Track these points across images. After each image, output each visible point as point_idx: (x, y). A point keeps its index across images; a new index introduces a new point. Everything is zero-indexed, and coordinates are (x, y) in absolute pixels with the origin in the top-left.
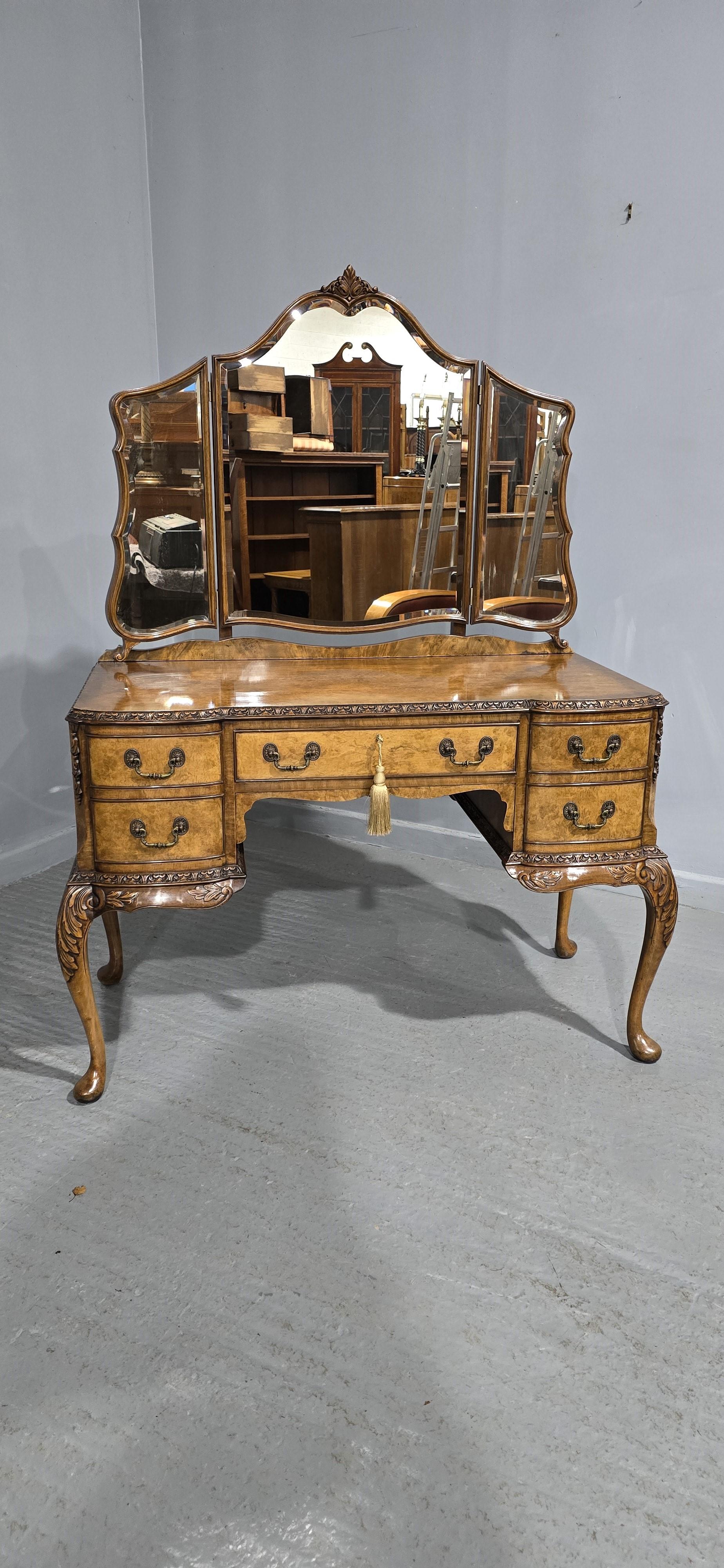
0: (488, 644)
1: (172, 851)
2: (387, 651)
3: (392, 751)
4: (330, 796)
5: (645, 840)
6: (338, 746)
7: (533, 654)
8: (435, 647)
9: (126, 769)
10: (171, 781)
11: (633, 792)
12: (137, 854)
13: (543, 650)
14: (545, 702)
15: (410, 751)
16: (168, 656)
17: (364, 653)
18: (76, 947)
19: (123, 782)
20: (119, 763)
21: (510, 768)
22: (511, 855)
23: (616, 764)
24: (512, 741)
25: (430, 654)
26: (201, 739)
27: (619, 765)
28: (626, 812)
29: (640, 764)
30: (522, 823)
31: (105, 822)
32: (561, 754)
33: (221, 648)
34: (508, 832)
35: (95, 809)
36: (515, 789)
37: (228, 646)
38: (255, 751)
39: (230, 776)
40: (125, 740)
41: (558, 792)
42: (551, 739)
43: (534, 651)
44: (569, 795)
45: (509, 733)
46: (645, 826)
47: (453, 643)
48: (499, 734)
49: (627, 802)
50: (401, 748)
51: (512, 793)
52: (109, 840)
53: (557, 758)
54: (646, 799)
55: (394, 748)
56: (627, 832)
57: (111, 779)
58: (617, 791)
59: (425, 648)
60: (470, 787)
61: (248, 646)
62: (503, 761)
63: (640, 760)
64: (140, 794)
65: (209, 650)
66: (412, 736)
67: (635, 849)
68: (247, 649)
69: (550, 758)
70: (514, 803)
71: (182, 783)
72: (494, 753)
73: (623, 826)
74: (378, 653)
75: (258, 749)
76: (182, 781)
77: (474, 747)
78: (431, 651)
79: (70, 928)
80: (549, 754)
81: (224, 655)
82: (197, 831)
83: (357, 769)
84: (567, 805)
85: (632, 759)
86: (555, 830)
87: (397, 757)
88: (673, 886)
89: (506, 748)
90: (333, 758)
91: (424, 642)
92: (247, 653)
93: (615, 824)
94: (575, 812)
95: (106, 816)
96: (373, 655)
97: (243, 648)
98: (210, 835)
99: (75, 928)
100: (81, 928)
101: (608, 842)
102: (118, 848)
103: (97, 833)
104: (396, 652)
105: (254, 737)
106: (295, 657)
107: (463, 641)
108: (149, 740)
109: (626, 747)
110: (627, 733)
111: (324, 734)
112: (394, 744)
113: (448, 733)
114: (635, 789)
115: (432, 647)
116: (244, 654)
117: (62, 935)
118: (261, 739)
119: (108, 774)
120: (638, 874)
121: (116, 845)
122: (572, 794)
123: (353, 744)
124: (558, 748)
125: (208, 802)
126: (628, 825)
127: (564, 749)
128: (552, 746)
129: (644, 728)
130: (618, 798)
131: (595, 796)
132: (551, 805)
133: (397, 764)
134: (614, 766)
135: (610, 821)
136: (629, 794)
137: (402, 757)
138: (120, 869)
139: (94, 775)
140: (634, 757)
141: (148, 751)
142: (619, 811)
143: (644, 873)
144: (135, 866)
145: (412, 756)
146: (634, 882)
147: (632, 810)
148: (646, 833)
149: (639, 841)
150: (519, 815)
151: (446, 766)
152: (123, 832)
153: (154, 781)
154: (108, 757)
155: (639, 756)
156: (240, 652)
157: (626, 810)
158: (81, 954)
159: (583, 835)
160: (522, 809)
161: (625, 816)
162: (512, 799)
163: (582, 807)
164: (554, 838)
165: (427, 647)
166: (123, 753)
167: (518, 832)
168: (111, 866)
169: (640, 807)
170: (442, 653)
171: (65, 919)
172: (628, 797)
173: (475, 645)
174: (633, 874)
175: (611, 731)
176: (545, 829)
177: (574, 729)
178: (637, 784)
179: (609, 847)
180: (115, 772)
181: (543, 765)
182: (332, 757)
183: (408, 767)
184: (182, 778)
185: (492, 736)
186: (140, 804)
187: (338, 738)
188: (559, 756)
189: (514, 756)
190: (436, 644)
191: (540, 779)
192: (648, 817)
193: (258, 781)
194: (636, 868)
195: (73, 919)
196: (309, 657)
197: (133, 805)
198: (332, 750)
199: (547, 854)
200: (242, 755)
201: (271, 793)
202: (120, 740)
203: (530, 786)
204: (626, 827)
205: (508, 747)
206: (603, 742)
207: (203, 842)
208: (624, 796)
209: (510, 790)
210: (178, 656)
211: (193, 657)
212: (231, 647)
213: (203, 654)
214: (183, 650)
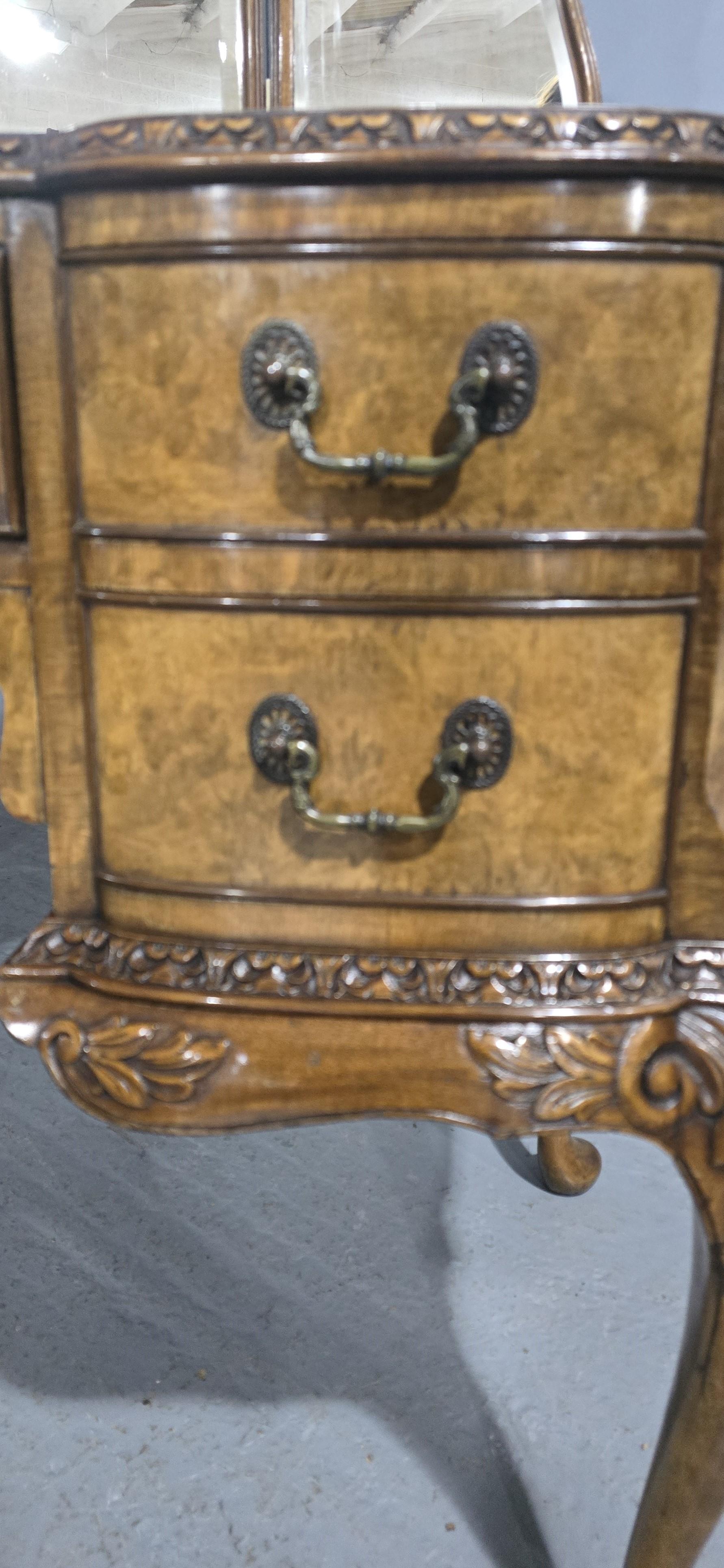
5: (688, 912)
11: (616, 662)
23: (514, 497)
28: (572, 761)
29: (651, 510)
30: (79, 785)
32: (213, 433)
34: (22, 822)
41: (217, 638)
42: (153, 342)
44: (272, 657)
46: (687, 845)
49: (580, 715)
53: (193, 450)
54: (692, 710)
56: (583, 865)
58: (523, 652)
63: (653, 486)
67: (628, 950)
69: (158, 451)
70: (31, 685)
73: (557, 832)
80: (154, 430)
84: (266, 708)
85: (607, 479)
86: (217, 829)
93: (513, 819)
94: (302, 745)
101: (479, 909)
109: (570, 405)
110: (572, 318)
114: (622, 646)
120: (627, 1081)
122: (285, 655)
124: (196, 392)
126: (590, 830)
128: (161, 382)
129: (682, 296)
130: (528, 689)
131: (408, 670)
132: (189, 705)
134: (501, 509)
135: (490, 804)
136: (591, 674)
140: (617, 466)
142: (535, 759)
143: (661, 1075)
146: (604, 1116)
147: (609, 757)
148: (691, 880)
149: (653, 919)
150: (65, 747)
155: (648, 467)
157: (572, 754)
159: (355, 862)
160: (74, 718)
161: (570, 783)
163: (341, 724)
164: (217, 868)
167: (69, 825)
169: (652, 747)
172: (587, 686)
174: (601, 1076)
175: (476, 301)
176: (170, 820)
177: (269, 280)
178: (637, 625)
181: (130, 488)
188: (205, 438)
191: (125, 569)
192: (700, 797)
194: (615, 1049)
199: (187, 938)
203: (88, 602)
204: (578, 842)
206: (436, 367)
208: (563, 680)
209: (10, 622)
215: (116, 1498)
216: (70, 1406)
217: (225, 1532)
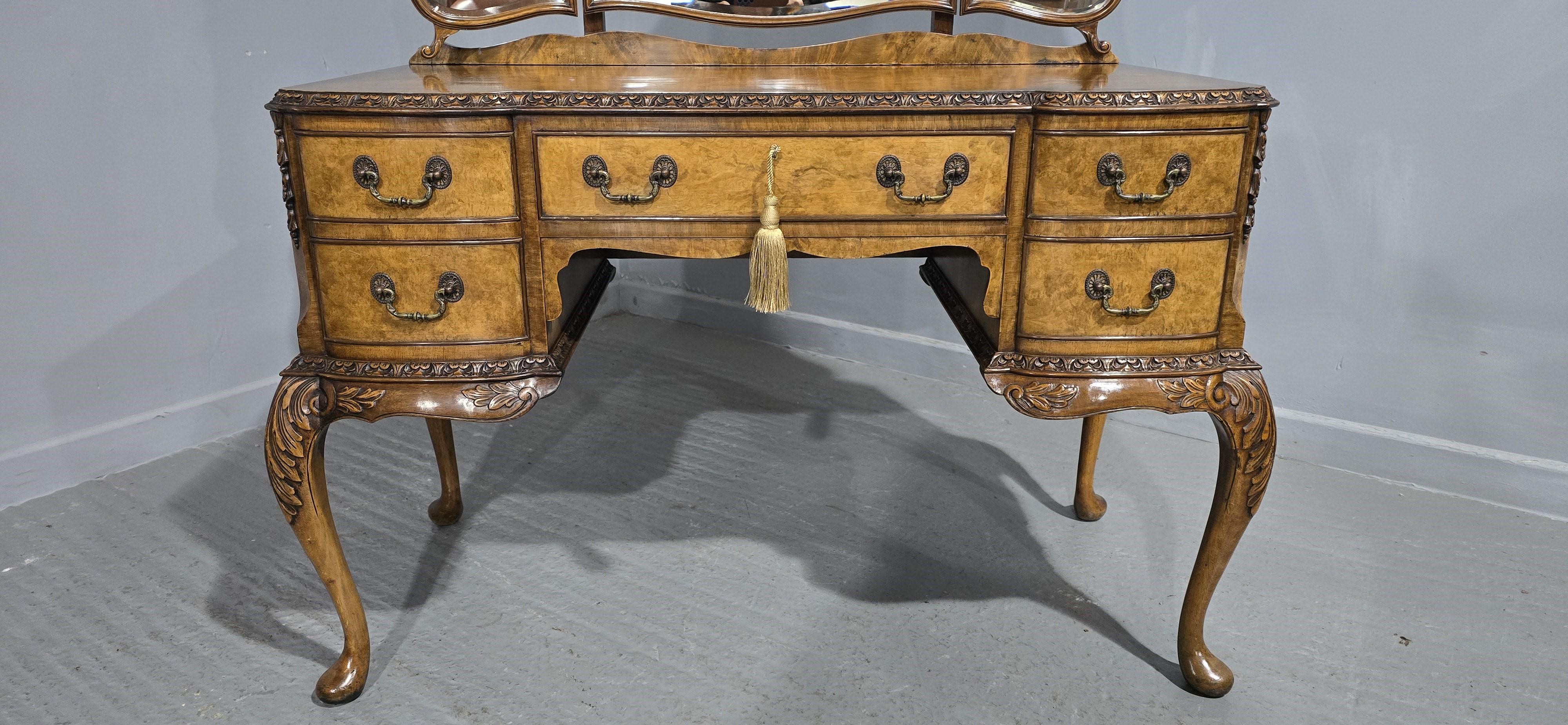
0: (986, 46)
1: (439, 326)
2: (832, 55)
3: (797, 176)
4: (696, 248)
5: (1224, 339)
6: (706, 164)
7: (1055, 64)
8: (904, 51)
9: (357, 190)
10: (430, 213)
11: (1209, 255)
12: (384, 329)
13: (1071, 58)
14: (1061, 94)
15: (826, 177)
16: (508, 58)
17: (796, 58)
18: (296, 471)
19: (354, 210)
20: (346, 180)
21: (997, 210)
22: (995, 357)
23: (1181, 205)
24: (1001, 162)
25: (896, 60)
26: (477, 143)
27: (1185, 209)
28: (1193, 288)
29: (1221, 207)
30: (1014, 303)
31: (332, 276)
32: (1085, 187)
33: (584, 46)
34: (990, 318)
35: (318, 256)
36: (1005, 246)
37: (595, 43)
38: (570, 168)
39: (531, 210)
40: (353, 140)
41: (1077, 251)
42: (1068, 159)
43: (1058, 60)
44: (1096, 257)
45: (997, 149)
46: (1225, 316)
47: (932, 45)
48: (978, 149)
49: (1196, 273)
50: (811, 171)
51: (999, 253)
52: (341, 306)
53: (1078, 192)
54: (1230, 270)
55: (801, 170)
56: (1194, 324)
57: (336, 205)
58: (1180, 252)
59: (889, 51)
60: (929, 240)
61: (624, 44)
62: (985, 197)
63: (1223, 200)
64: (383, 232)
65: (567, 49)
66: (831, 150)
67: (1206, 353)
68: (622, 48)
69: (1065, 192)
70: (1001, 269)
71: (448, 216)
72: (970, 182)
73: (1186, 313)
75: (575, 165)
76: (449, 213)
77: (935, 170)
78: (898, 56)
79: (284, 441)
80: (1064, 186)
81: (589, 56)
82: (479, 297)
84: (1092, 274)
85: (1209, 198)
86: (1070, 317)
87: (806, 186)
88: (1269, 415)
89: (990, 175)
90: (699, 185)
91: (888, 42)
92: (623, 55)
93: (1173, 309)
94: (1105, 286)
95: (332, 267)
96: (810, 62)
97: (617, 47)
98: (500, 303)
99: (292, 441)
100: (302, 442)
101: (1159, 340)
102: (355, 318)
103: (323, 294)
104: (844, 58)
105: (567, 143)
107: (947, 41)
108: (391, 142)
109: (1200, 177)
110: (1202, 152)
111: (683, 143)
112: (800, 163)
113: (892, 146)
114: (1211, 250)
115: (899, 50)
116: (618, 56)
117: (273, 452)
118: (579, 149)
119: (330, 197)
120: (1209, 395)
121: (351, 314)
122: (1101, 256)
123: (732, 161)
124: (1080, 174)
125: (494, 249)
126: (1197, 311)
127: (1090, 178)
128: (1069, 172)
129: (1234, 143)
130: (1181, 265)
131: (1142, 260)
132: (1064, 274)
133: (805, 197)
134: (1176, 208)
135: (1165, 304)
136: (1200, 259)
137: (814, 187)
138: (360, 352)
139: (310, 200)
140: (1213, 194)
141: (390, 160)
142: (1181, 288)
143: (1219, 393)
144: (382, 348)
145: (831, 185)
146: (1202, 406)
147: (1204, 286)
148: (1226, 328)
149: (1213, 341)
150: (1010, 290)
151: (888, 203)
152: (361, 294)
153: (403, 212)
154: (329, 169)
155: (1221, 194)
156: (613, 52)
157: (1193, 286)
158: (306, 484)
159: (1118, 326)
160: (1015, 280)
161: (1192, 296)
162: (998, 263)
163: (1118, 279)
164: (1069, 330)
165: (892, 49)
166: (350, 163)
167: (1008, 318)
168: (347, 348)
169: (1218, 283)
170: (915, 60)
172: (1199, 263)
173: (965, 48)
174: (1201, 393)
175: (1173, 147)
176: (1053, 314)
177: (1109, 142)
178: (1215, 243)
179: (1162, 348)
180: (340, 194)
181: (1053, 204)
182: (697, 182)
183: (823, 203)
184: (448, 209)
185: (967, 153)
186: (384, 248)
187: (707, 151)
188: (1082, 188)
189: (1004, 189)
190: (907, 45)
191: (1047, 230)
192: (1231, 300)
193: (576, 219)
194: (1205, 385)
195: (289, 428)
196: (715, 62)
197: (373, 251)
198: (697, 171)
199: (1055, 355)
200: (548, 175)
201: (598, 241)
202: (345, 140)
203: (1029, 240)
204: (1193, 315)
205: (993, 173)
206: (1160, 166)
207: (488, 316)
208: (1192, 262)
209: (997, 247)
210: (523, 58)
211: (545, 59)
212: (600, 46)
213: (559, 55)
214: (530, 50)
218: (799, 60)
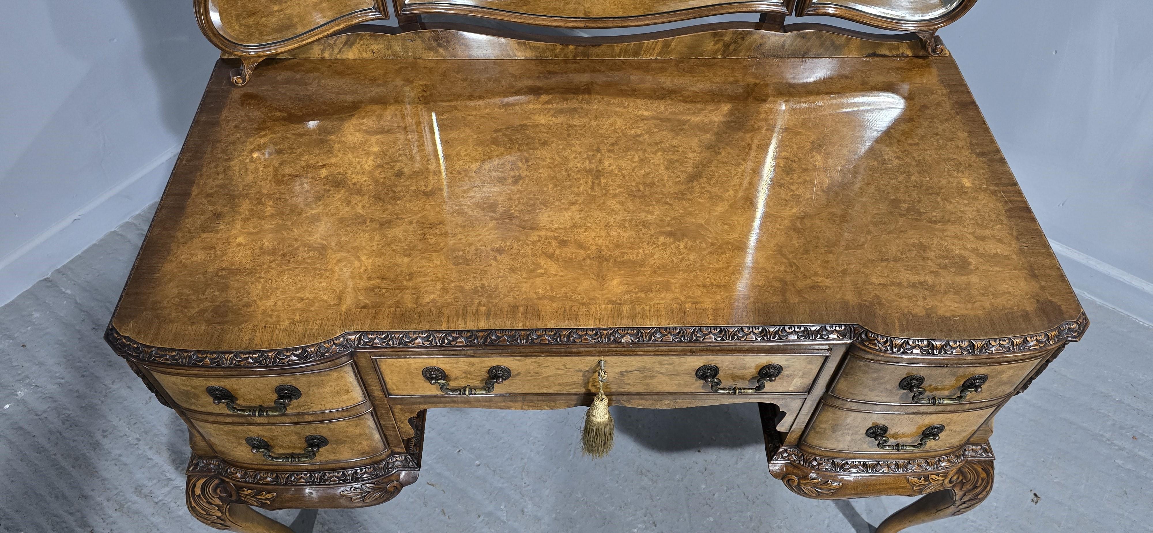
0: (817, 42)
1: (314, 457)
2: (657, 51)
3: (622, 373)
6: (537, 369)
7: (884, 56)
8: (732, 47)
10: (289, 410)
13: (901, 51)
15: (649, 375)
16: (322, 53)
17: (620, 53)
20: (202, 396)
21: (801, 389)
24: (812, 368)
25: (722, 55)
26: (324, 375)
30: (802, 429)
32: (885, 388)
33: (400, 44)
34: (780, 432)
36: (803, 404)
38: (411, 374)
39: (378, 393)
40: (201, 378)
41: (866, 416)
43: (887, 53)
45: (810, 362)
48: (794, 362)
50: (636, 372)
51: (797, 407)
55: (626, 372)
56: (950, 444)
58: (953, 417)
59: (716, 47)
61: (441, 42)
62: (792, 384)
64: (247, 420)
65: (382, 46)
66: (654, 362)
67: (954, 453)
68: (440, 45)
69: (867, 390)
72: (781, 378)
74: (642, 53)
75: (415, 371)
76: (304, 409)
77: (750, 372)
78: (724, 51)
81: (407, 52)
82: (342, 443)
83: (567, 388)
84: (875, 426)
85: (992, 392)
86: (848, 442)
87: (628, 379)
89: (801, 374)
90: (531, 379)
91: (716, 39)
92: (441, 51)
94: (884, 432)
96: (634, 56)
97: (434, 44)
98: (362, 443)
102: (239, 453)
104: (670, 52)
105: (405, 361)
106: (516, 56)
108: (237, 379)
111: (516, 360)
112: (625, 367)
113: (713, 360)
114: (979, 412)
115: (727, 46)
116: (437, 52)
118: (418, 363)
119: (191, 401)
121: (235, 451)
123: (561, 367)
124: (884, 383)
125: (351, 421)
127: (892, 385)
128: (874, 381)
130: (950, 422)
131: (921, 421)
133: (627, 383)
137: (637, 379)
139: (177, 400)
141: (241, 388)
142: (948, 431)
143: (955, 478)
145: (653, 378)
150: (800, 424)
151: (703, 387)
152: (239, 444)
156: (430, 49)
157: (956, 430)
160: (807, 417)
161: (954, 433)
162: (795, 411)
163: (895, 429)
165: (720, 45)
166: (203, 388)
167: (794, 434)
170: (741, 54)
171: (194, 504)
173: (795, 43)
175: (976, 372)
177: (917, 369)
178: (986, 410)
180: (202, 402)
183: (646, 386)
185: (782, 363)
186: (251, 427)
187: (538, 363)
188: (882, 389)
189: (810, 381)
190: (735, 42)
191: (843, 404)
196: (537, 57)
198: (529, 373)
199: (829, 457)
200: (390, 376)
206: (958, 381)
207: (353, 450)
208: (961, 420)
209: (795, 404)
210: (338, 54)
211: (361, 54)
212: (417, 43)
213: (375, 51)
214: (344, 46)
215: (704, 486)
216: (675, 455)
217: (743, 495)
218: (623, 55)
